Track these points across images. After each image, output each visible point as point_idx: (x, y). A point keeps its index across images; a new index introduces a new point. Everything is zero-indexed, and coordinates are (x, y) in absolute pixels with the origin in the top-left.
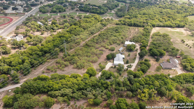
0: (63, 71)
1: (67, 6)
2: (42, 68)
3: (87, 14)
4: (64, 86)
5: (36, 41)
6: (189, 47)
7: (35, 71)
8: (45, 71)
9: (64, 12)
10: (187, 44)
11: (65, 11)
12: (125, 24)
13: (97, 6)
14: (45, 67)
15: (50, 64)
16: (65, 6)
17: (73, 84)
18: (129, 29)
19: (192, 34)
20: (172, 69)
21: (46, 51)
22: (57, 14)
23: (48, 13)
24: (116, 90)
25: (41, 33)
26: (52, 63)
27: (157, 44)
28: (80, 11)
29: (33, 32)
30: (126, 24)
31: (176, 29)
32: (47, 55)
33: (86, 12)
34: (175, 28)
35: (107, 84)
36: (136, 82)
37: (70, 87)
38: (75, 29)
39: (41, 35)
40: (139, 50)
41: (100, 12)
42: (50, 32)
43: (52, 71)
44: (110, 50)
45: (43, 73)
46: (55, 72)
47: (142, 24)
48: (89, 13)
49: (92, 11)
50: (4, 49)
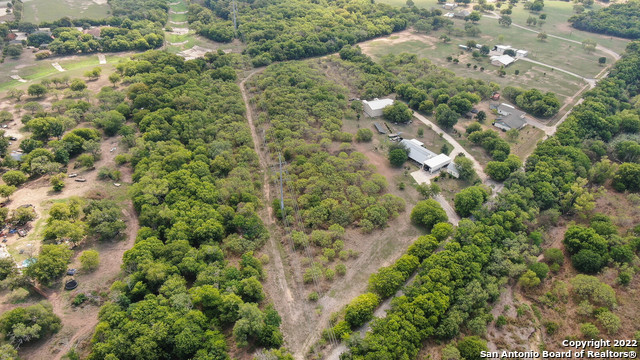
0: (354, 257)
2: (281, 293)
6: (479, 69)
8: (308, 292)
10: (469, 65)
12: (279, 59)
14: (283, 281)
15: (280, 265)
19: (443, 40)
20: (523, 125)
25: (51, 188)
26: (279, 258)
30: (282, 56)
31: (398, 37)
33: (86, 53)
34: (393, 35)
36: (535, 182)
38: (170, 121)
39: (56, 197)
40: (416, 114)
41: (150, 41)
42: (77, 171)
43: (329, 280)
44: (359, 141)
45: (313, 300)
46: (341, 274)
47: (324, 46)
48: (103, 56)
49: (114, 43)
50: (29, 323)
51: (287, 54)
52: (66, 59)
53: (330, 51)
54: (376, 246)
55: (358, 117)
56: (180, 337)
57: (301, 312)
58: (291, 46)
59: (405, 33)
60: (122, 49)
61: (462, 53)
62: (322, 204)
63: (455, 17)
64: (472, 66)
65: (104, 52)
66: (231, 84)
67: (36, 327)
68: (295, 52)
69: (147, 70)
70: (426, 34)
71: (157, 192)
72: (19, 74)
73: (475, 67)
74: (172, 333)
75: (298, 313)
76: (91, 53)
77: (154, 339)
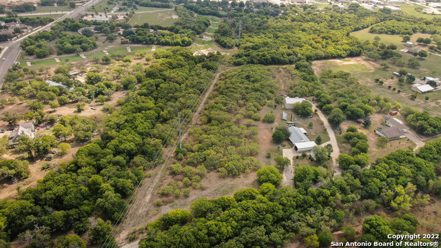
0: (202, 189)
1: (92, 33)
2: (145, 195)
3: (151, 48)
4: (244, 222)
5: (83, 130)
6: (396, 91)
7: (134, 206)
8: (159, 200)
9: (93, 48)
10: (390, 87)
11: (95, 46)
12: (252, 62)
13: (165, 29)
14: (151, 190)
15: (156, 180)
16: (87, 33)
17: (259, 213)
18: (269, 70)
19: (383, 67)
20: (401, 137)
21: (132, 150)
22: (78, 55)
23: (52, 56)
24: (343, 202)
25: (76, 109)
26: (159, 176)
27: (346, 95)
28: (131, 43)
29: (51, 110)
30: (255, 61)
31: (349, 61)
32: (138, 159)
33: (147, 43)
34: (346, 59)
35: (322, 195)
36: (369, 176)
37: (256, 222)
38: (157, 86)
39: (77, 114)
40: (319, 112)
41: (183, 42)
42: (96, 104)
43: (177, 197)
44: (264, 121)
45: (158, 205)
46: (186, 196)
47: (287, 58)
48: (155, 46)
49: (163, 40)
50: (11, 168)
51: (259, 60)
52: (135, 45)
53: (291, 62)
54: (222, 187)
55: (275, 106)
56: (67, 198)
57: (147, 209)
58: (264, 55)
59: (358, 59)
60: (167, 44)
61: (392, 78)
62: (205, 152)
63: (409, 52)
64: (392, 88)
65: (157, 44)
66: (210, 72)
67: (13, 171)
68: (264, 59)
69: (167, 57)
70: (375, 61)
71: (117, 122)
72: (107, 50)
73: (394, 89)
74: (66, 194)
75: (144, 209)
76: (150, 44)
77: (55, 194)
